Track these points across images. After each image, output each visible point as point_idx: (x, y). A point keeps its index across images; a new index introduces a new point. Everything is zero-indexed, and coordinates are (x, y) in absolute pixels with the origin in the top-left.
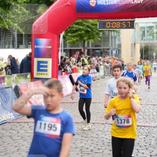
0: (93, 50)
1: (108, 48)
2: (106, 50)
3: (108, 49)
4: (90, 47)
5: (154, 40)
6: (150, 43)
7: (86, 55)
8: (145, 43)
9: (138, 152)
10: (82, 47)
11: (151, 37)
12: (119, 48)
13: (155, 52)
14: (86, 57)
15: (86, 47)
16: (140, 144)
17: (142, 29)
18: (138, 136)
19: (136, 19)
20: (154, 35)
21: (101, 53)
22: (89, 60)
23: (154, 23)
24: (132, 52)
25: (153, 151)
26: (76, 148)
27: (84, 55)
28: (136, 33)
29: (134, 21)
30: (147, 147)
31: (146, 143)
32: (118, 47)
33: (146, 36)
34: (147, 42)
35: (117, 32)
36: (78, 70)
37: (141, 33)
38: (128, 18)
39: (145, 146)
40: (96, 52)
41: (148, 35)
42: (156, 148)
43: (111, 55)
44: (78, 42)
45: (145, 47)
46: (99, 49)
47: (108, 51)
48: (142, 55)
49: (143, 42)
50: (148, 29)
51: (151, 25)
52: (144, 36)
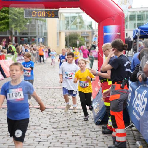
0: (21, 38)
1: (35, 36)
2: (33, 38)
3: (35, 37)
4: (18, 35)
5: (77, 29)
6: (74, 32)
7: (14, 42)
8: (69, 32)
9: (62, 133)
10: (9, 35)
11: (75, 26)
12: (45, 37)
13: (79, 40)
14: (14, 45)
15: (14, 35)
16: (63, 125)
17: (66, 19)
18: (62, 118)
19: (60, 9)
20: (77, 24)
21: (29, 41)
22: (17, 48)
23: (77, 13)
24: (57, 40)
25: (75, 131)
26: (2, 132)
27: (12, 43)
28: (61, 22)
29: (58, 11)
30: (69, 128)
31: (69, 124)
32: (45, 35)
33: (70, 26)
34: (71, 31)
35: (43, 21)
36: (5, 57)
37: (66, 22)
38: (53, 8)
39: (68, 127)
40: (23, 39)
41: (72, 25)
42: (77, 128)
43: (39, 43)
44: (5, 30)
45: (70, 36)
46: (26, 37)
47: (35, 39)
48: (67, 43)
49: (67, 30)
50: (72, 19)
51: (75, 15)
52: (69, 25)
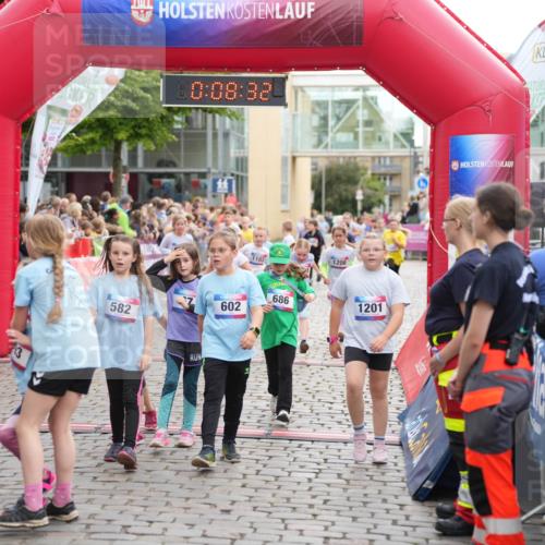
0: (151, 176)
1: (203, 170)
2: (194, 178)
3: (203, 175)
4: (140, 167)
5: (357, 147)
6: (343, 157)
8: (328, 157)
10: (109, 166)
11: (350, 137)
12: (240, 173)
13: (362, 188)
15: (125, 168)
17: (317, 109)
19: (293, 73)
20: (356, 129)
23: (357, 88)
24: (284, 187)
28: (299, 121)
29: (284, 80)
32: (237, 169)
33: (330, 134)
34: (335, 152)
35: (231, 115)
36: (93, 247)
37: (316, 122)
38: (265, 70)
40: (159, 183)
41: (339, 131)
43: (214, 196)
44: (96, 148)
45: (329, 171)
46: (170, 175)
47: (202, 181)
48: (317, 197)
49: (320, 151)
50: (337, 110)
51: (349, 95)
52: (326, 133)
